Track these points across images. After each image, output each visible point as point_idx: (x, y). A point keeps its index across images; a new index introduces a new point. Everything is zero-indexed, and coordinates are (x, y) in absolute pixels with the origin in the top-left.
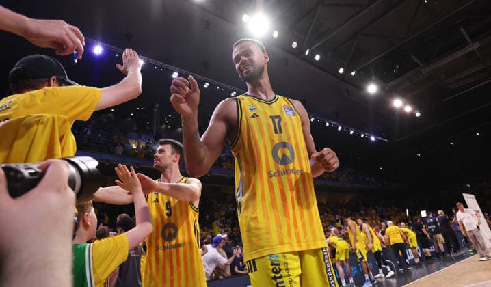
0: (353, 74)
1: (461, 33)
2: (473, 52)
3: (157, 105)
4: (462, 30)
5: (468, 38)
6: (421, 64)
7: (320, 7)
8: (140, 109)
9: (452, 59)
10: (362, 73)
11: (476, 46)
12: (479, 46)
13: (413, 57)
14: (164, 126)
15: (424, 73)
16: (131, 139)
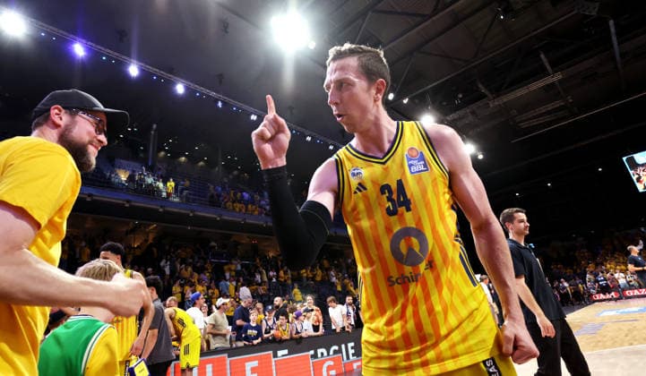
0: (405, 101)
1: (541, 59)
2: (553, 84)
3: (155, 126)
4: (542, 56)
5: (548, 67)
6: (490, 95)
7: (370, 13)
8: (132, 129)
9: (527, 91)
10: (417, 101)
11: (558, 77)
12: (561, 77)
13: (480, 86)
14: (162, 153)
15: (491, 106)
16: (119, 168)
